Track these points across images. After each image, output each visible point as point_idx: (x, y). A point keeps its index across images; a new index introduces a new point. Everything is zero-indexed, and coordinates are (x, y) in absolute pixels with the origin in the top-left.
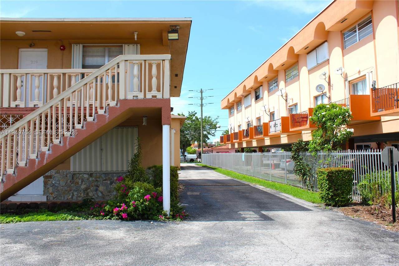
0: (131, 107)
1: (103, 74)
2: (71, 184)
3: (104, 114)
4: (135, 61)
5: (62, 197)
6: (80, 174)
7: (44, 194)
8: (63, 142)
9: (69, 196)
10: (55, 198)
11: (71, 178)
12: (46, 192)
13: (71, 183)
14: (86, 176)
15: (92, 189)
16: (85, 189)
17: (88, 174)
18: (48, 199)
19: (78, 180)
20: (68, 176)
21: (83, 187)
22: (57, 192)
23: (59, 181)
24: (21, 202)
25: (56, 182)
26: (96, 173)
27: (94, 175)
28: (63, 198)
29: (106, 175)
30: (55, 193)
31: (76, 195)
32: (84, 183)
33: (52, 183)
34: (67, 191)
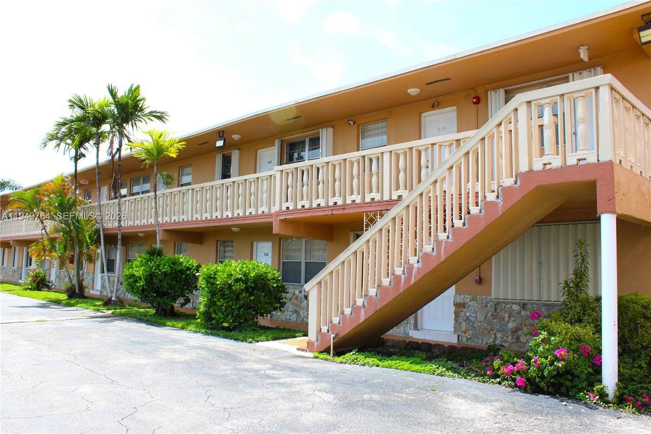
0: (541, 183)
1: (493, 131)
2: (493, 319)
3: (496, 200)
4: (544, 100)
5: (479, 339)
6: (507, 304)
7: (455, 332)
8: (436, 250)
9: (489, 339)
10: (469, 339)
11: (493, 309)
12: (457, 328)
13: (493, 317)
14: (516, 308)
15: (525, 329)
16: (514, 329)
17: (519, 305)
18: (460, 340)
19: (503, 314)
20: (489, 305)
21: (511, 325)
22: (472, 330)
23: (476, 313)
24: (425, 340)
25: (471, 314)
26: (532, 304)
27: (528, 306)
28: (480, 341)
29: (549, 307)
30: (470, 331)
31: (501, 338)
32: (512, 319)
33: (466, 315)
34: (486, 329)
